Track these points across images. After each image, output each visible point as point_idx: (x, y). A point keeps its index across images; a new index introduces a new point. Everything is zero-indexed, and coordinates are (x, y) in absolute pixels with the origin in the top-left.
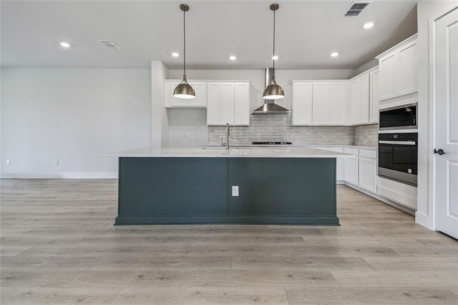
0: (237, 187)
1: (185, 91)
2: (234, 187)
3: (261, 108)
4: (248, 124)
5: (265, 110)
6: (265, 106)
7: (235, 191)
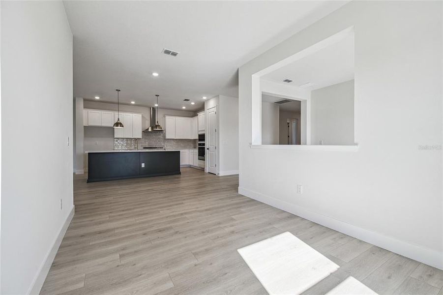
0: (144, 164)
1: (119, 125)
2: (142, 164)
3: (148, 129)
4: (141, 137)
5: (150, 130)
6: (150, 128)
7: (143, 165)
